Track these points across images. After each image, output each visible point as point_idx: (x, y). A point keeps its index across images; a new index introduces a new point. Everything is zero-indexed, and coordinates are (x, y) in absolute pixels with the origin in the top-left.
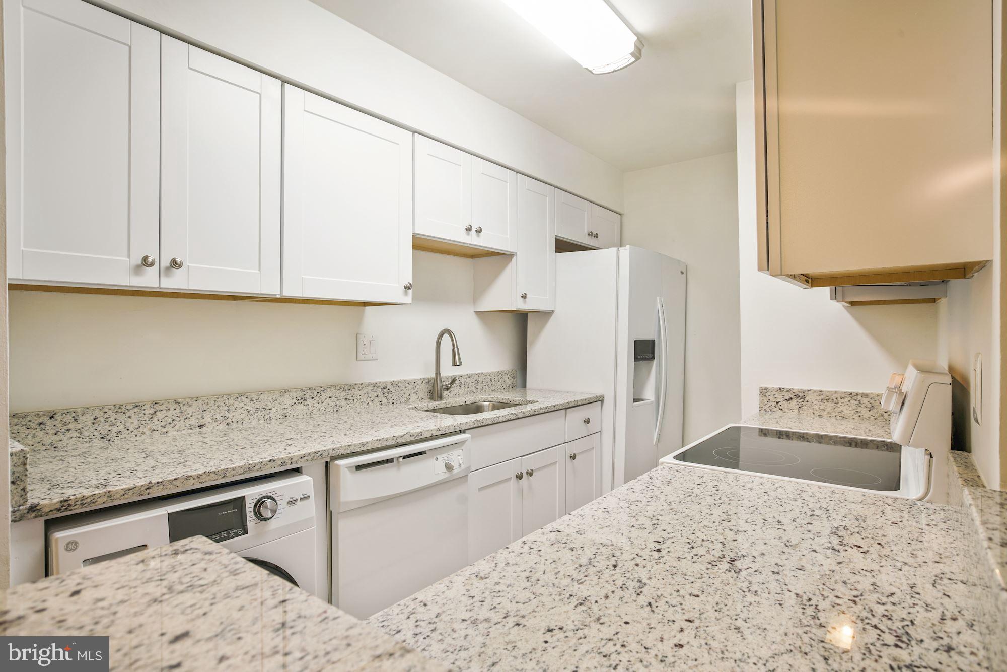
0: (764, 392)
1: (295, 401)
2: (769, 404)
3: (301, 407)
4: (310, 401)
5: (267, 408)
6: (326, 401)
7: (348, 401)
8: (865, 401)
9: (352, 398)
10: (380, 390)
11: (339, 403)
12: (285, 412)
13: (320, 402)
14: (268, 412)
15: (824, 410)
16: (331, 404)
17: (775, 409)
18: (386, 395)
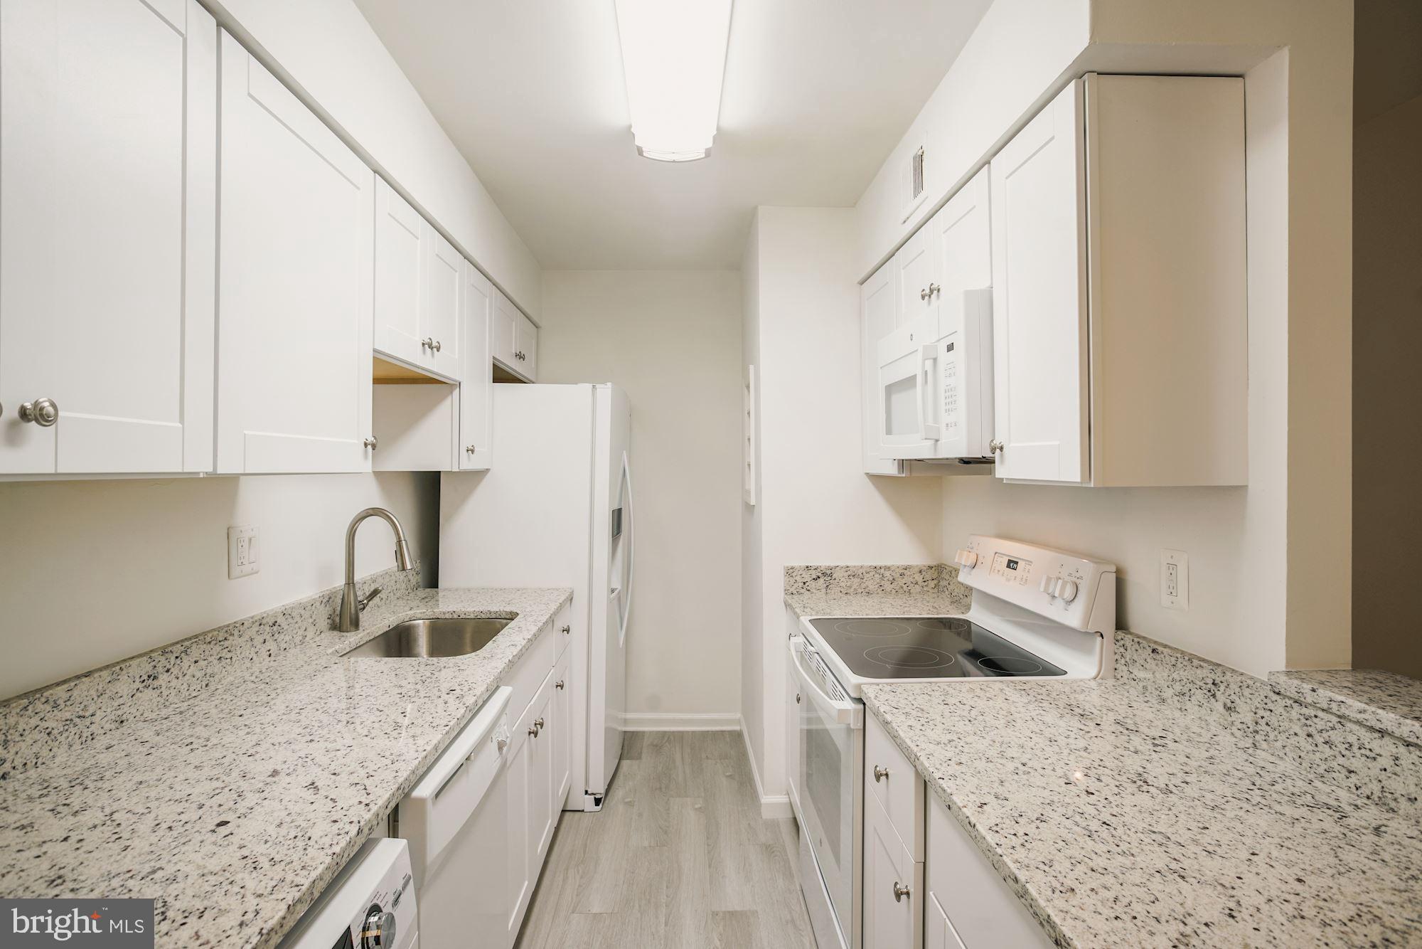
0: (790, 572)
1: (138, 685)
2: (796, 585)
3: (148, 693)
4: (163, 679)
5: (87, 714)
6: (189, 672)
7: (224, 662)
8: (887, 574)
9: (229, 655)
10: (267, 628)
11: (209, 671)
12: (120, 712)
13: (180, 675)
14: (87, 722)
15: (850, 587)
16: (199, 674)
17: (802, 591)
18: (276, 636)
